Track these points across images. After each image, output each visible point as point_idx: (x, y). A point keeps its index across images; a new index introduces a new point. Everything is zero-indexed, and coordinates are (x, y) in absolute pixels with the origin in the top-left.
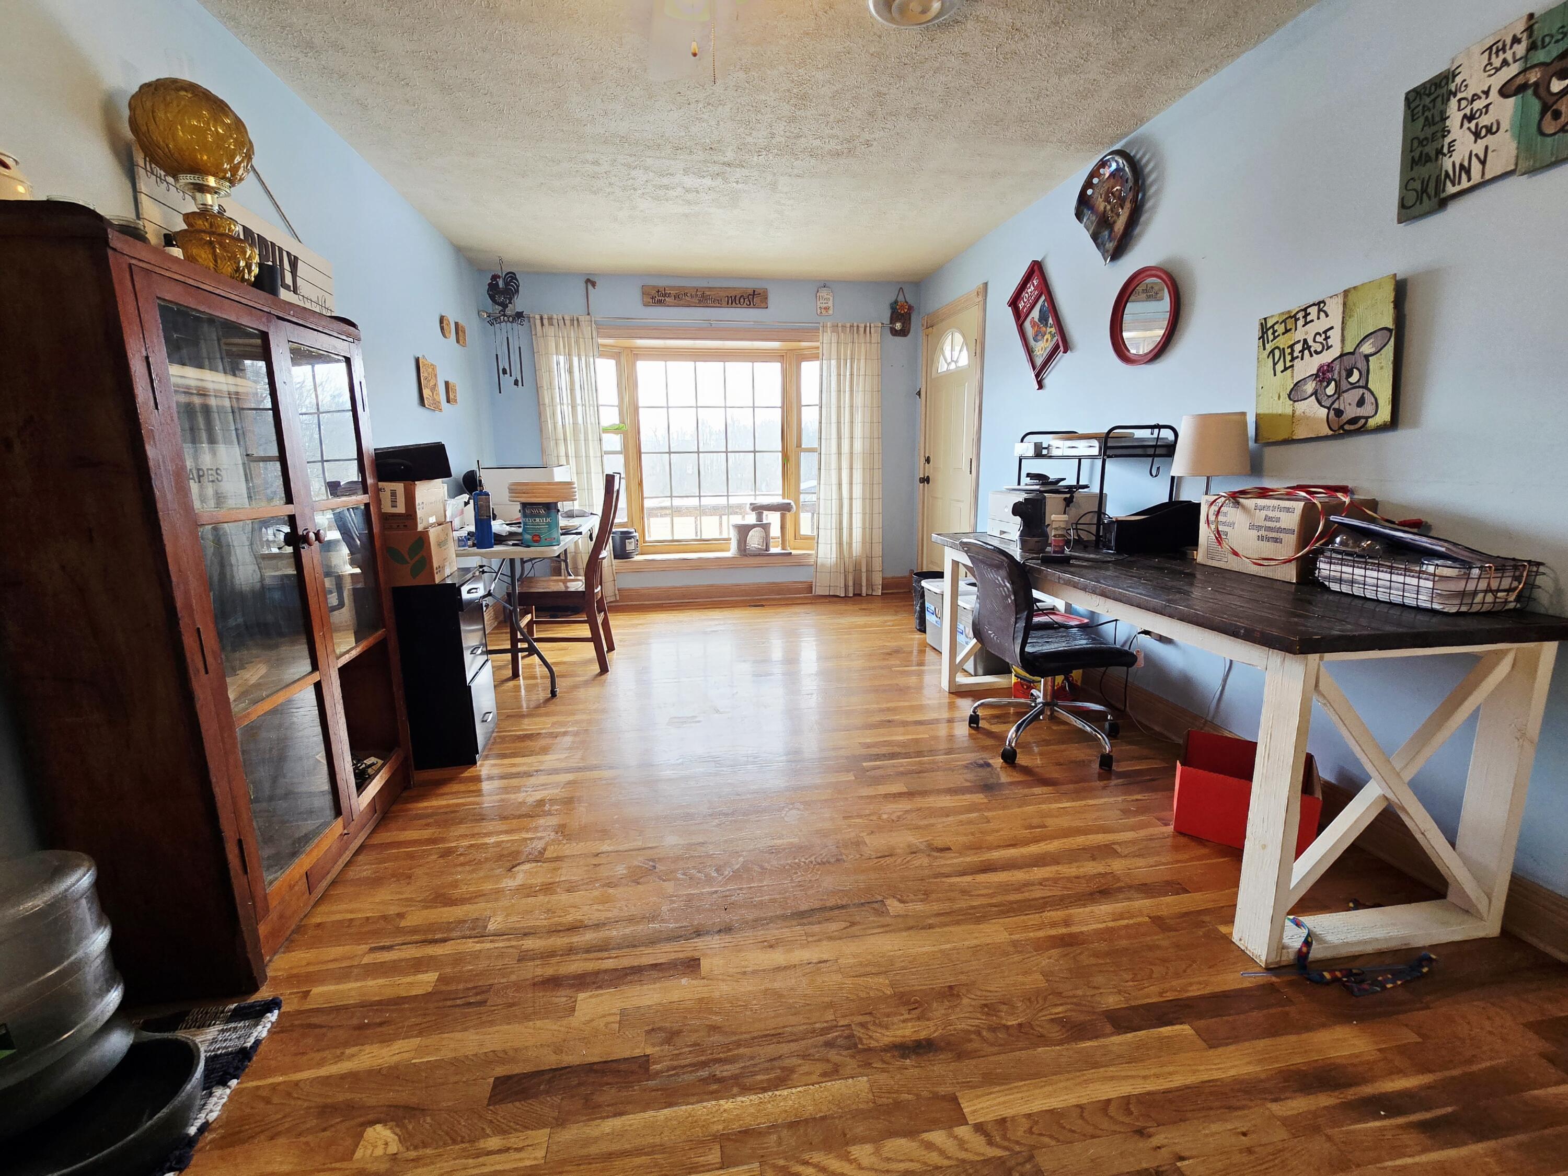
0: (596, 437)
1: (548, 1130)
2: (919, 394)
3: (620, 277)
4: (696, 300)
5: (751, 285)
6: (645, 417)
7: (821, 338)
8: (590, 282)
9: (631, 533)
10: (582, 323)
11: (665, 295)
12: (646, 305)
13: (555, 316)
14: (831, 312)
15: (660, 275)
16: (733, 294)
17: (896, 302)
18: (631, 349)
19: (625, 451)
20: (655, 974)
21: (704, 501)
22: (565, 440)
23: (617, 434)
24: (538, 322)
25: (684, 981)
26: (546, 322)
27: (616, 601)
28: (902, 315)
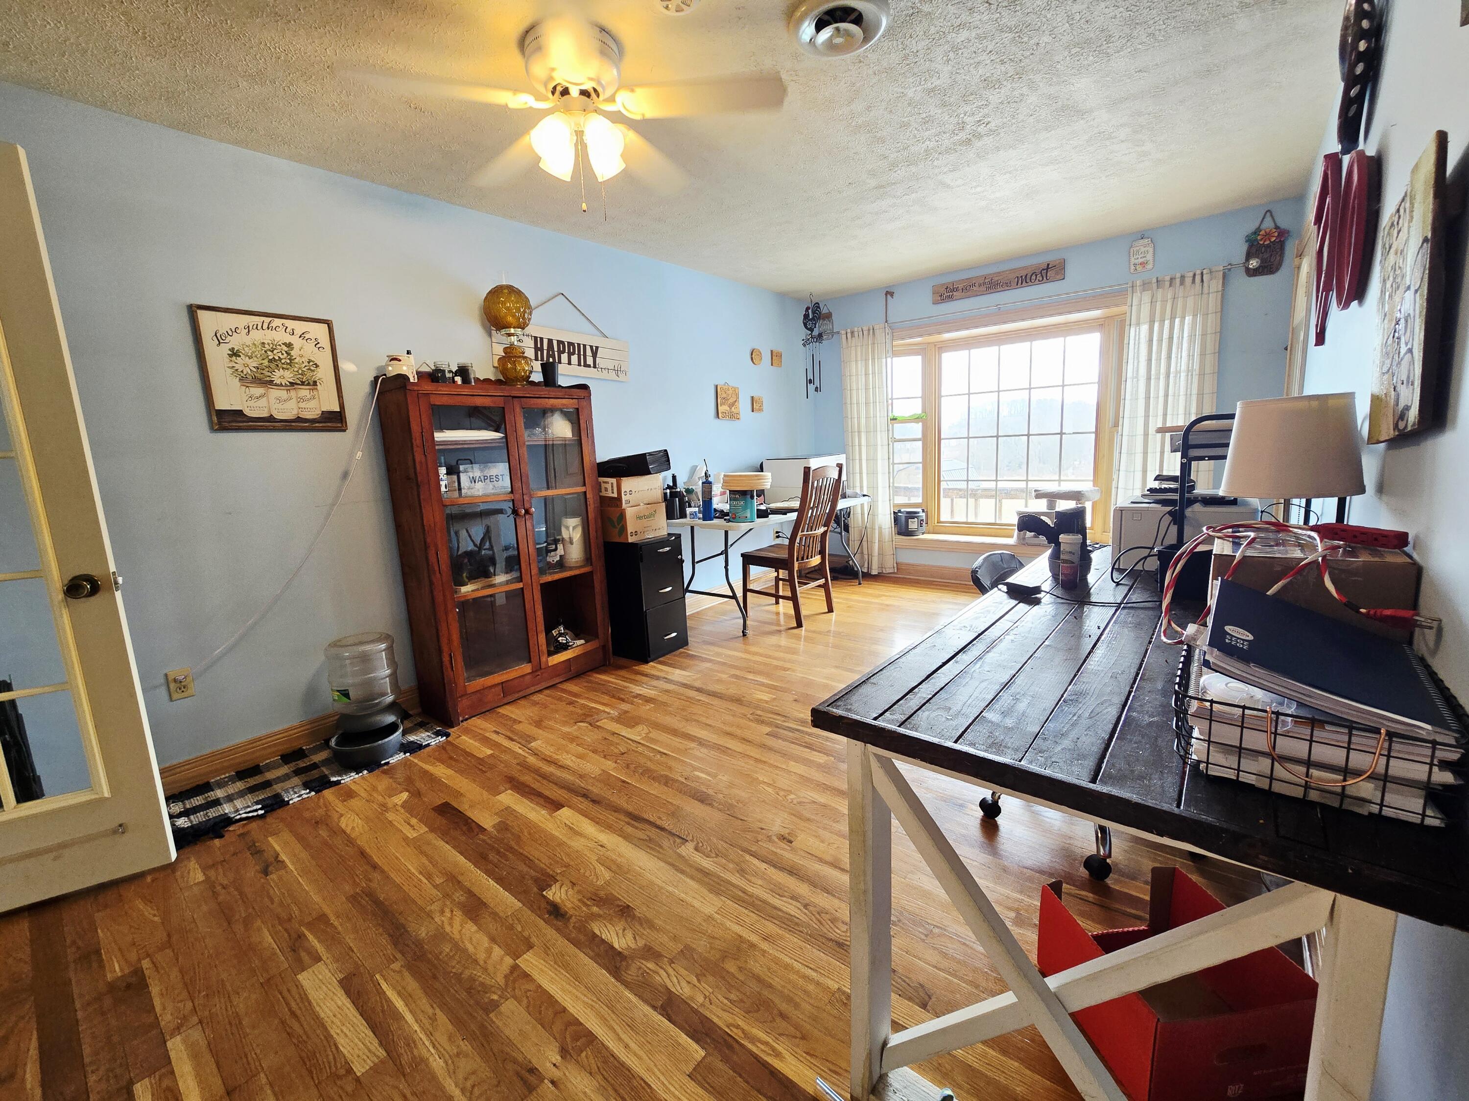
0: (885, 427)
1: (427, 829)
2: (1286, 349)
3: (911, 282)
4: (983, 288)
5: (1042, 260)
6: (947, 406)
7: (1129, 300)
8: (889, 294)
9: (918, 513)
10: (877, 332)
11: (953, 290)
12: (935, 303)
13: (856, 329)
14: (1150, 266)
15: (943, 274)
16: (1023, 273)
17: (1257, 232)
18: (934, 344)
19: (924, 439)
20: (542, 801)
21: (1001, 485)
22: (859, 432)
23: (918, 422)
24: (844, 337)
25: (543, 812)
26: (849, 335)
27: (894, 573)
28: (1268, 246)
